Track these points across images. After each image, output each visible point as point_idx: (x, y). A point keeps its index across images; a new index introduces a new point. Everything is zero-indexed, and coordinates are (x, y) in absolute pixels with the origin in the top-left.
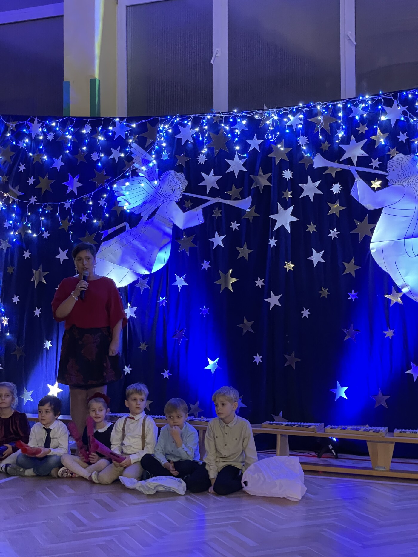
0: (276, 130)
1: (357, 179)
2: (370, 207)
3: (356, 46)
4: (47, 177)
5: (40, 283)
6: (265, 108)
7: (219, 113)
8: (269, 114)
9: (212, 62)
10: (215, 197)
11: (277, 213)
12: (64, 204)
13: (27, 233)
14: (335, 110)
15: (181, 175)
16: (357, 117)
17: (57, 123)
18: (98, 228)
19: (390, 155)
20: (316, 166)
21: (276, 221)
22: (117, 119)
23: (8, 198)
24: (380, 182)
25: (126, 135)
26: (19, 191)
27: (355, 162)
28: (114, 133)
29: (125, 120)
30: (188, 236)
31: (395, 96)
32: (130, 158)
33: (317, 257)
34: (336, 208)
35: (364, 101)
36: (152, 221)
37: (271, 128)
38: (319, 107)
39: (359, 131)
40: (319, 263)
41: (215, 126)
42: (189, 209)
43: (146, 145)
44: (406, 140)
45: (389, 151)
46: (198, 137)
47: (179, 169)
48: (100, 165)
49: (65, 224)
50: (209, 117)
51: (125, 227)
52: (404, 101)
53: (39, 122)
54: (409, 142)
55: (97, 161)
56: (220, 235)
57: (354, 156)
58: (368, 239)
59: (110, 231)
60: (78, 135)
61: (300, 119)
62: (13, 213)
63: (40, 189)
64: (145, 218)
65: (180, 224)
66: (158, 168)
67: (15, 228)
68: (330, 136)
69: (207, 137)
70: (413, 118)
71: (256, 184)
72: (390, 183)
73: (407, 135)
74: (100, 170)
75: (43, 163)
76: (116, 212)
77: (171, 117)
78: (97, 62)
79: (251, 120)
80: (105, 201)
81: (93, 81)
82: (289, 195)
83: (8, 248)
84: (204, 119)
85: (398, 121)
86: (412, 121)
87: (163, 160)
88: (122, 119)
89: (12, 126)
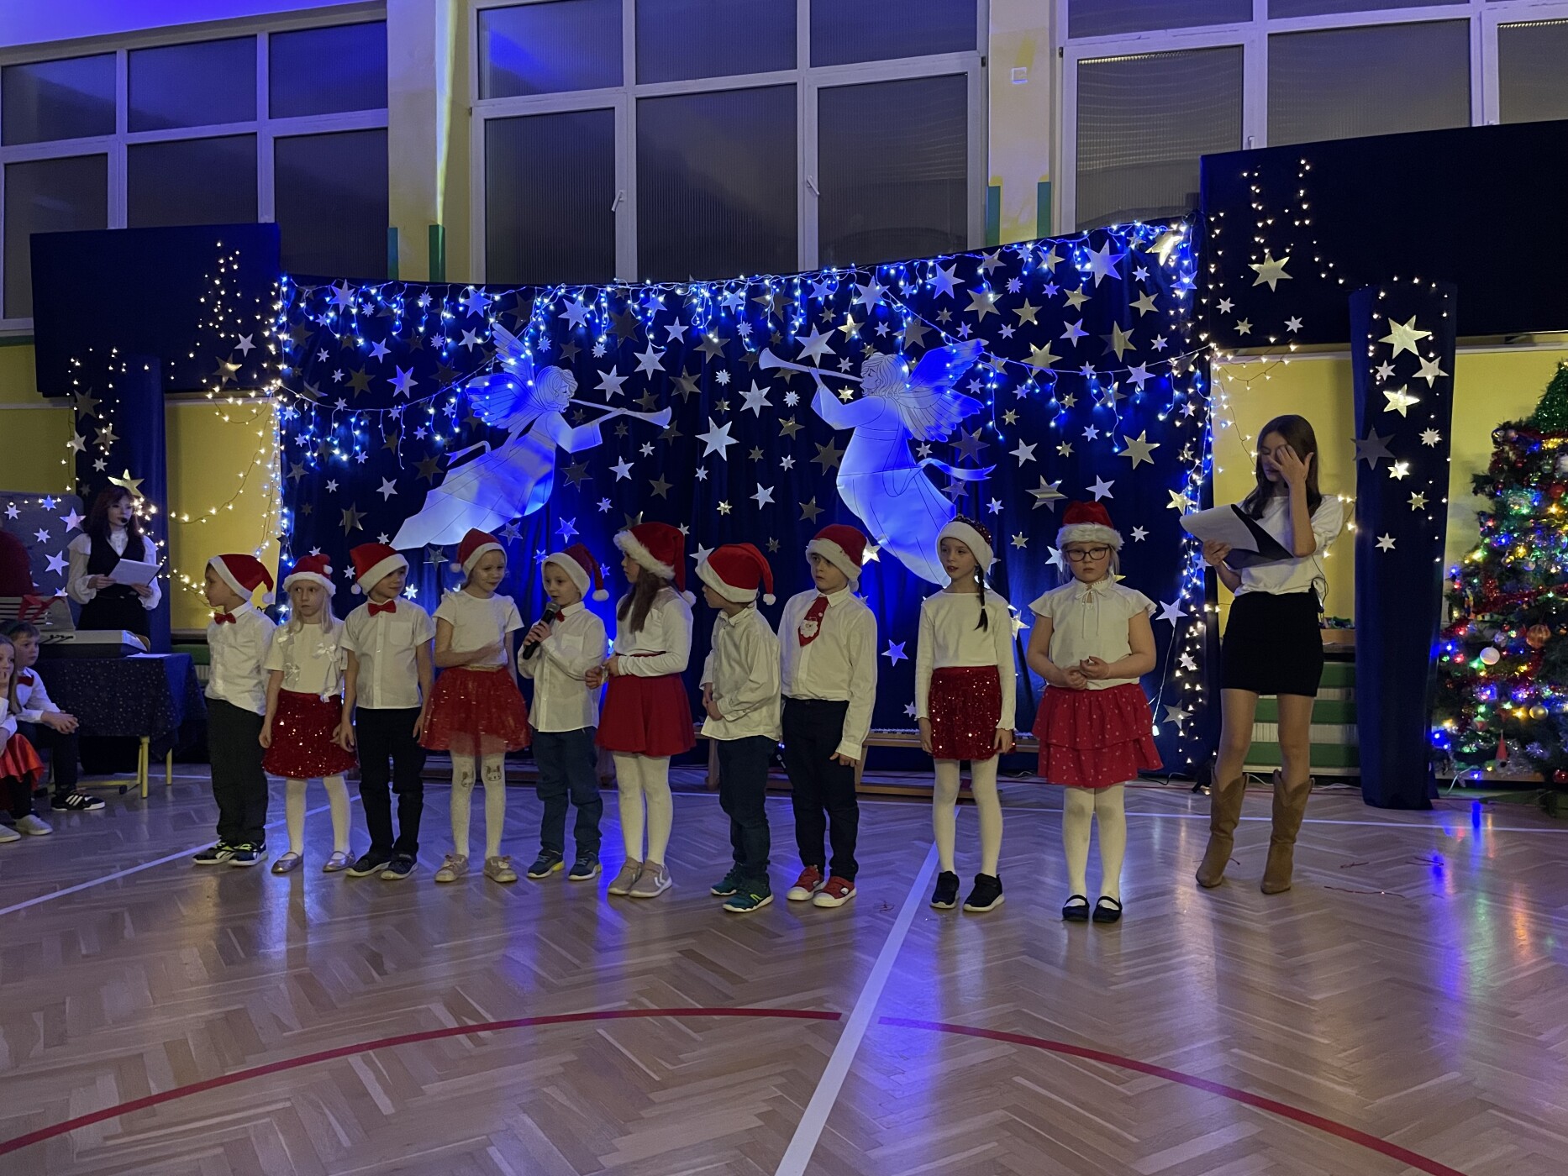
0: (706, 313)
1: (819, 387)
2: (837, 426)
3: (819, 197)
4: (362, 370)
5: (354, 529)
6: (691, 279)
7: (624, 284)
8: (697, 288)
9: (613, 209)
10: (618, 407)
11: (708, 431)
12: (390, 412)
13: (332, 454)
14: (790, 287)
15: (568, 373)
16: (820, 299)
17: (378, 289)
18: (442, 449)
19: (864, 354)
20: (763, 366)
21: (707, 443)
22: (471, 288)
23: (303, 401)
24: (850, 392)
25: (486, 312)
26: (319, 390)
27: (817, 362)
28: (466, 307)
29: (484, 288)
30: (579, 462)
31: (872, 271)
32: (490, 346)
33: (763, 496)
34: (789, 426)
35: (830, 277)
36: (525, 439)
37: (699, 310)
38: (767, 282)
39: (823, 318)
40: (767, 504)
41: (617, 303)
42: (580, 424)
43: (516, 327)
44: (887, 333)
45: (864, 347)
46: (593, 317)
47: (564, 364)
48: (445, 354)
49: (393, 443)
50: (609, 289)
51: (483, 447)
52: (885, 279)
53: (350, 288)
54: (891, 337)
55: (441, 349)
56: (626, 462)
57: (816, 354)
58: (834, 471)
59: (460, 454)
60: (411, 308)
61: (740, 298)
62: (310, 424)
63: (352, 389)
64: (514, 436)
65: (567, 446)
66: (534, 361)
67: (315, 446)
68: (783, 325)
69: (606, 319)
70: (896, 303)
71: (678, 390)
72: (866, 391)
73: (888, 327)
74: (445, 361)
75: (358, 349)
76: (470, 425)
77: (554, 287)
78: (440, 199)
79: (671, 296)
80: (454, 408)
81: (434, 229)
82: (725, 406)
83: (302, 477)
84: (602, 291)
85: (876, 306)
86: (894, 306)
87: (540, 351)
88: (478, 287)
89: (307, 291)
